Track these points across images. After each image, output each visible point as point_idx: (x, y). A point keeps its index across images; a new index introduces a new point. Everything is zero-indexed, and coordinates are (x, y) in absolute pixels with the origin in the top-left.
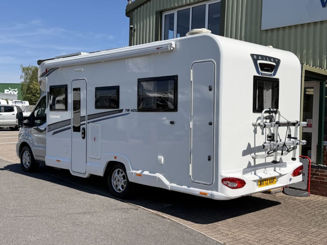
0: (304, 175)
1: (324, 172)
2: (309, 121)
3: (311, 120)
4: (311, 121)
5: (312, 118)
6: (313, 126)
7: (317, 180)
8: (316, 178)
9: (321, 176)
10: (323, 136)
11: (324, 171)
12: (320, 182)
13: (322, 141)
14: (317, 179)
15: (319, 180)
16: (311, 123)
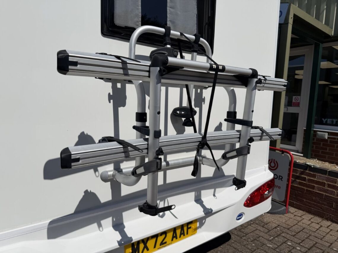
0: (281, 179)
1: (314, 176)
2: (297, 98)
3: (299, 97)
4: (299, 99)
5: (300, 95)
6: (301, 105)
7: (302, 187)
8: (300, 184)
9: (309, 182)
10: (314, 118)
11: (316, 175)
12: (307, 190)
13: (312, 125)
14: (302, 185)
15: (305, 188)
16: (298, 101)
